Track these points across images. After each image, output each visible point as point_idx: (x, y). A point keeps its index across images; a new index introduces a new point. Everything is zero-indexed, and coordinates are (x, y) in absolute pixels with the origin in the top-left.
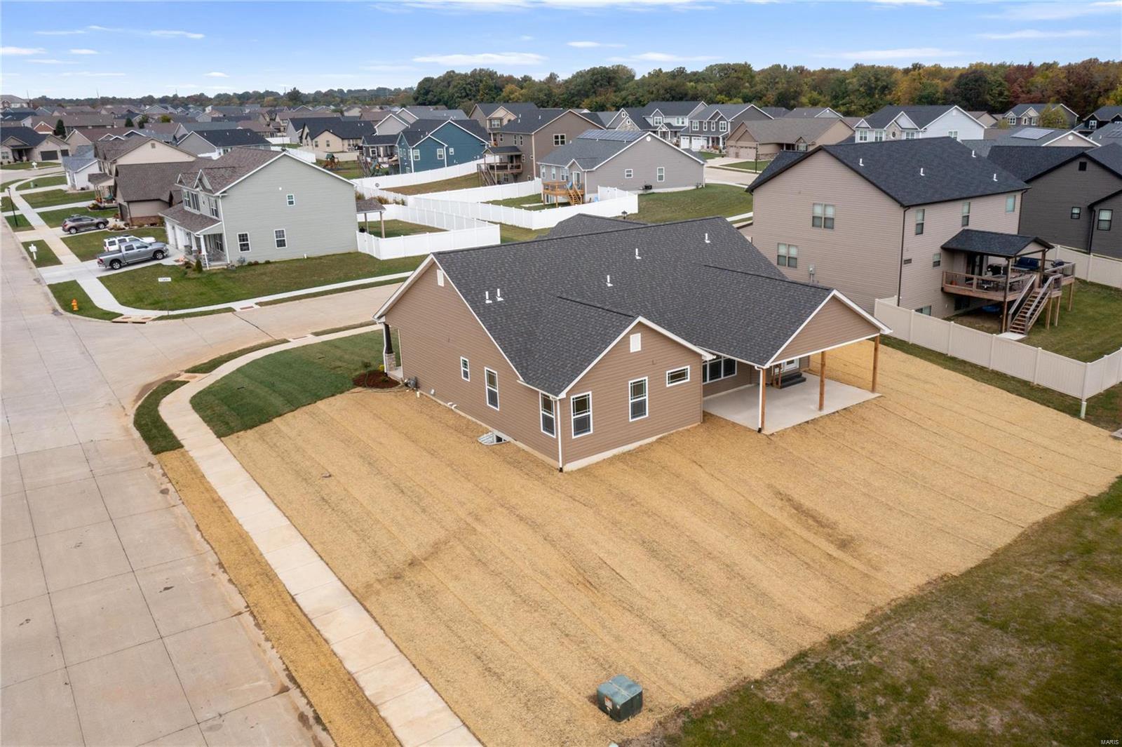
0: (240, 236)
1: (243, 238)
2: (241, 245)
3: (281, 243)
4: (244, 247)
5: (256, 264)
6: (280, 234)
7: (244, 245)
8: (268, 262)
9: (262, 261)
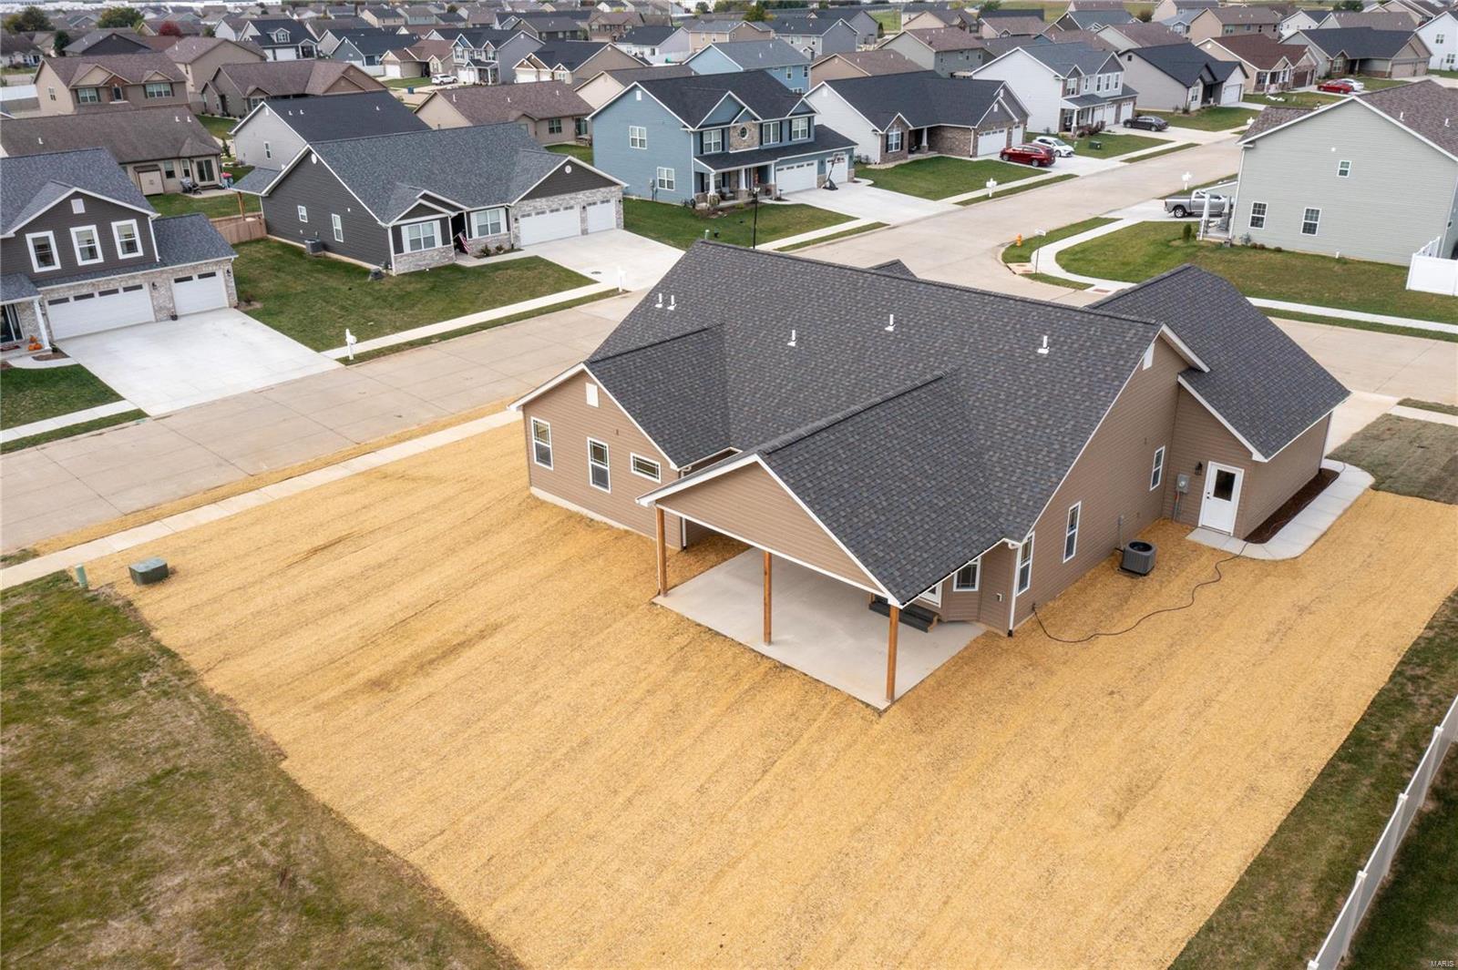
0: (1255, 205)
1: (1259, 208)
2: (1253, 218)
3: (1310, 229)
4: (1256, 222)
5: (1263, 248)
6: (1312, 214)
7: (1258, 219)
8: (1279, 250)
9: (1271, 245)
